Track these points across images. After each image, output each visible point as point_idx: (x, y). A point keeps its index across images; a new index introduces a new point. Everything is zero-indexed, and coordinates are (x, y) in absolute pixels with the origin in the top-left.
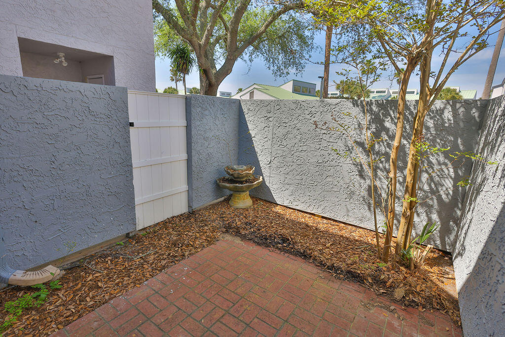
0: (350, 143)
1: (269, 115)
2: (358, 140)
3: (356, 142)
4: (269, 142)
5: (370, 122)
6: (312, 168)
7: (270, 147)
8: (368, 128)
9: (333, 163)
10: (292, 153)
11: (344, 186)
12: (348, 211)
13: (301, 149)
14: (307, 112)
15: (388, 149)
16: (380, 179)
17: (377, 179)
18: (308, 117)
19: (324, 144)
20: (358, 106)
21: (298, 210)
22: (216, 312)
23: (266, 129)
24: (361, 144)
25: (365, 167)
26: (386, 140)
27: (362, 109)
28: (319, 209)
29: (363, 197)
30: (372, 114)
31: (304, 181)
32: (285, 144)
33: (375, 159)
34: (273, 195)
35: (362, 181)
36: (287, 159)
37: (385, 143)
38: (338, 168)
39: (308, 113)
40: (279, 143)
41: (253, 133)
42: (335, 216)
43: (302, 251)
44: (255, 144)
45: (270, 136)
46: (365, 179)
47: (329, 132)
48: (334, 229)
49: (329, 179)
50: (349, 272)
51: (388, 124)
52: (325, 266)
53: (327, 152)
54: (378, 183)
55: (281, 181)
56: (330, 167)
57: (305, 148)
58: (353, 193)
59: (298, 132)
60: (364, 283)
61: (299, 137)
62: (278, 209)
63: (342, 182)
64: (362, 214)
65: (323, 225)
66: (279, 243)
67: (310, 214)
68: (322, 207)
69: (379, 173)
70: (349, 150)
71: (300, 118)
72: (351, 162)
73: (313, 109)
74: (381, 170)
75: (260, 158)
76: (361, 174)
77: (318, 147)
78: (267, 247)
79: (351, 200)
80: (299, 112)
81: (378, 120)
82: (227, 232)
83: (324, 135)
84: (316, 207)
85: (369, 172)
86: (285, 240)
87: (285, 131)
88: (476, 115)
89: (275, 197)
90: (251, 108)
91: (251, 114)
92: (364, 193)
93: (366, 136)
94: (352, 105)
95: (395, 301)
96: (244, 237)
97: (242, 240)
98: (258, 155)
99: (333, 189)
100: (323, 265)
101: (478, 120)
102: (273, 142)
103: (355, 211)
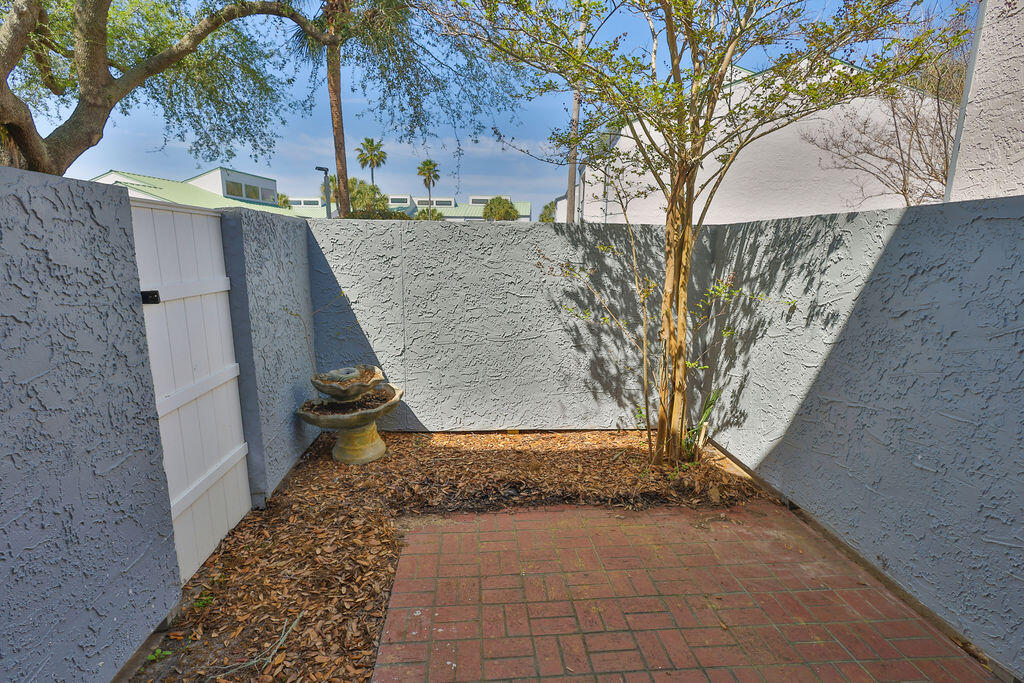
0: (557, 296)
1: (389, 254)
2: (569, 289)
3: (566, 293)
4: (397, 310)
5: (584, 259)
6: (495, 348)
7: (399, 319)
8: (582, 269)
9: (533, 334)
10: (452, 325)
11: (554, 368)
12: (564, 408)
13: (468, 315)
14: (474, 246)
15: (612, 299)
16: (606, 347)
17: (602, 348)
18: (478, 254)
19: (513, 301)
20: (563, 233)
21: (475, 432)
22: (568, 645)
23: (386, 283)
24: (573, 296)
25: (584, 331)
26: (609, 287)
27: (570, 239)
28: (516, 419)
29: (585, 381)
30: (585, 246)
31: (480, 374)
32: (434, 310)
33: (596, 317)
34: (417, 415)
35: (581, 355)
36: (443, 339)
37: (608, 291)
38: (541, 341)
39: (476, 247)
40: (420, 310)
41: (350, 293)
42: (545, 423)
43: (559, 493)
44: (360, 318)
45: (397, 297)
46: (584, 352)
47: (518, 281)
48: (556, 444)
49: (526, 363)
50: (643, 495)
51: (609, 261)
52: (607, 501)
53: (520, 315)
54: (604, 354)
55: (435, 386)
56: (527, 342)
57: (476, 314)
58: (568, 377)
59: (460, 283)
60: (668, 502)
61: (462, 293)
62: (438, 441)
63: (549, 364)
64: (585, 407)
65: (535, 444)
66: (512, 495)
67: (499, 432)
68: (520, 415)
69: (605, 338)
70: (556, 307)
71: (462, 257)
72: (561, 327)
73: (486, 240)
74: (606, 333)
75: (375, 347)
76: (579, 345)
77: (502, 308)
78: (498, 510)
79: (567, 389)
80: (459, 245)
81: (594, 256)
82: (401, 513)
83: (511, 286)
84: (510, 416)
85: (588, 338)
86: (516, 486)
87: (431, 283)
88: (708, 244)
89: (421, 420)
90: (341, 239)
91: (340, 252)
92: (586, 374)
93: (582, 280)
94: (554, 232)
95: (715, 506)
96: (442, 511)
97: (444, 518)
98: (371, 340)
99: (536, 379)
100: (604, 500)
101: (709, 250)
102: (406, 310)
103: (574, 405)
